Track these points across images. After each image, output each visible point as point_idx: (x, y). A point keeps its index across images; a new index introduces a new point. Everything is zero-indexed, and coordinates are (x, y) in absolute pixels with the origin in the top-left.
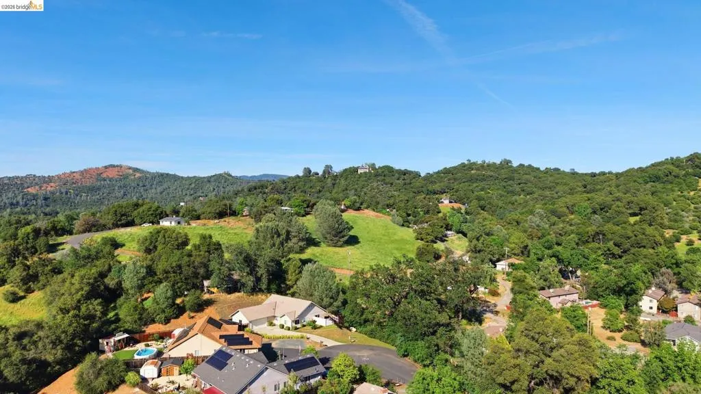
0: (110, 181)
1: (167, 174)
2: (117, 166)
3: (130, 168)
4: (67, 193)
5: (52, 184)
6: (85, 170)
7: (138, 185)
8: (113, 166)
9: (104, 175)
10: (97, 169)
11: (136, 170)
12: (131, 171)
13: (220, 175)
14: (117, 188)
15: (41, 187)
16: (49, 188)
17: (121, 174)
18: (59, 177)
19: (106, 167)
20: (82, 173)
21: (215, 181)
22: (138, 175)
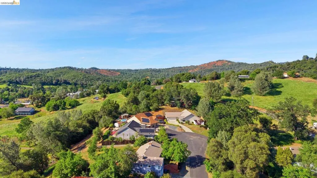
0: (218, 67)
1: (242, 63)
2: (222, 60)
3: (227, 61)
4: (201, 72)
5: (197, 69)
6: (209, 63)
7: (229, 68)
8: (220, 61)
9: (216, 65)
10: (214, 62)
11: (229, 62)
12: (227, 62)
13: (268, 62)
14: (220, 70)
15: (193, 70)
16: (196, 71)
17: (223, 64)
18: (200, 66)
19: (217, 61)
20: (208, 64)
21: (264, 65)
22: (229, 64)
